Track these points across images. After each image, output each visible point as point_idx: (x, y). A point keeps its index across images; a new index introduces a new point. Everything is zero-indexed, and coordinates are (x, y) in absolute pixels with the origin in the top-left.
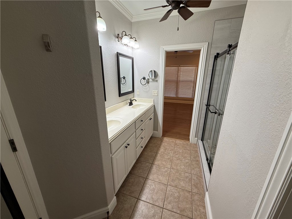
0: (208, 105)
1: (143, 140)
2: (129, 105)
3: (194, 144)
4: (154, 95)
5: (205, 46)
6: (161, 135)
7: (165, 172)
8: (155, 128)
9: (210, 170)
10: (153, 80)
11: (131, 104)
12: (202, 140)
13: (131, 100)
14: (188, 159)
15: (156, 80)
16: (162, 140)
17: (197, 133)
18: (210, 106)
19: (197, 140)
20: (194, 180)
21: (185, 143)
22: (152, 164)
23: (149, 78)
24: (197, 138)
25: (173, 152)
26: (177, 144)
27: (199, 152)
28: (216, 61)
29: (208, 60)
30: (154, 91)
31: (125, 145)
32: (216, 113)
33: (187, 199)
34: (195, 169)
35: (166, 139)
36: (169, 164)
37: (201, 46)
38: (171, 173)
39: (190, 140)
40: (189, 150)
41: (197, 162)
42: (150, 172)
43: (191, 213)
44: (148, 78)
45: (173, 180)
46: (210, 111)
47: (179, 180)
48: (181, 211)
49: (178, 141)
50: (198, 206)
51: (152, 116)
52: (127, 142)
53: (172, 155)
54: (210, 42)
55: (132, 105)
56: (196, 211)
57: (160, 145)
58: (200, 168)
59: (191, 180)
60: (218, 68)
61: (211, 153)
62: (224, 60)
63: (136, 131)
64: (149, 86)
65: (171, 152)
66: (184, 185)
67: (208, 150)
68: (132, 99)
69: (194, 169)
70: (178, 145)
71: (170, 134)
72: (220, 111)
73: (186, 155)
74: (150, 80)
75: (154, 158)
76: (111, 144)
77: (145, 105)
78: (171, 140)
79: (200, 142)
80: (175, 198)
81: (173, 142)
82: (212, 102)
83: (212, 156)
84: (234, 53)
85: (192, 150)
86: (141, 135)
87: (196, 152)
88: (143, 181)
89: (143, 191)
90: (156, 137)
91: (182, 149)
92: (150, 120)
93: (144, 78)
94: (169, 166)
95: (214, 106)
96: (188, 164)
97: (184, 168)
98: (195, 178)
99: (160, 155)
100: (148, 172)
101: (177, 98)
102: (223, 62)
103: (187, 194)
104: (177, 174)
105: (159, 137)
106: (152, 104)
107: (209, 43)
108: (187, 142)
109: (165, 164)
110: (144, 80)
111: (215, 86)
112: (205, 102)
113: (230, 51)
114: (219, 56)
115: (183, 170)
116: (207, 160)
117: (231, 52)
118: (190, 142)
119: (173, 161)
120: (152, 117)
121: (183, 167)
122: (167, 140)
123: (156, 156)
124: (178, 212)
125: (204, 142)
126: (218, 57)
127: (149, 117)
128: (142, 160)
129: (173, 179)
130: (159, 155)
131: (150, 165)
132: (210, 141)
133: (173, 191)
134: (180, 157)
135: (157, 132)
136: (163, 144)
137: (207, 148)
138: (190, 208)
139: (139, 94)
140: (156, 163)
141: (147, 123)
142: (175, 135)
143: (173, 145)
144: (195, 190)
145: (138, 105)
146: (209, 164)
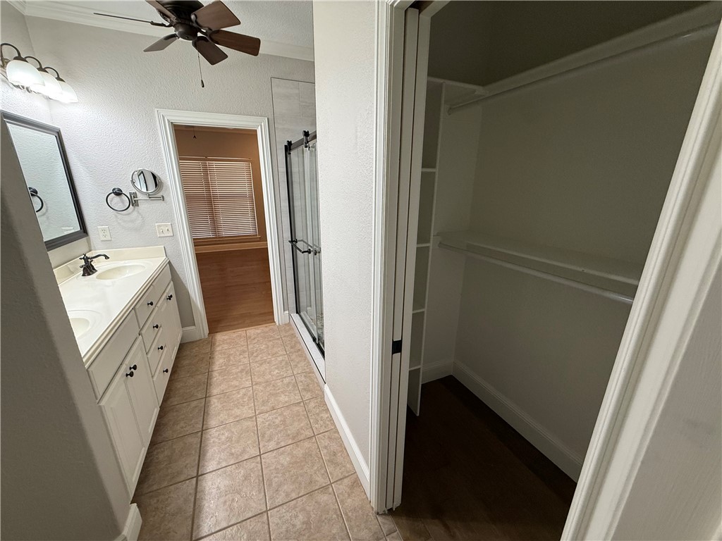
0: (293, 241)
1: (165, 352)
2: (84, 275)
3: (285, 324)
4: (163, 235)
5: (263, 124)
6: (207, 331)
7: (243, 398)
8: (186, 318)
9: (323, 353)
10: (149, 196)
11: (89, 270)
12: (297, 313)
13: (87, 258)
14: (281, 355)
15: (159, 195)
16: (211, 343)
17: (285, 301)
18: (296, 242)
19: (290, 315)
20: (301, 382)
21: (267, 329)
22: (206, 397)
23: (134, 190)
24: (287, 312)
25: (247, 356)
26: (250, 337)
27: (298, 335)
28: (288, 155)
29: (274, 153)
30: (159, 226)
31: (125, 369)
32: (309, 252)
33: (299, 415)
34: (299, 366)
35: (220, 337)
36: (247, 380)
37: (254, 124)
38: (256, 394)
39: (276, 320)
40: (278, 339)
41: (300, 353)
42: (208, 414)
43: (311, 430)
44: (132, 192)
45: (264, 403)
46: (300, 251)
47: (276, 395)
48: (294, 438)
49: (253, 331)
50: (318, 414)
51: (170, 290)
52: (127, 361)
53: (246, 361)
54: (271, 117)
55: (93, 273)
56: (317, 422)
57: (212, 353)
58: (306, 358)
59: (296, 385)
60: (295, 169)
61: (318, 329)
62: (301, 155)
63: (143, 332)
64: (138, 212)
65: (242, 356)
66: (287, 399)
67: (312, 325)
68: (88, 255)
69: (296, 365)
70: (254, 339)
71: (228, 324)
72: (315, 247)
73: (275, 350)
74: (140, 196)
75: (208, 384)
76: (90, 372)
77: (142, 264)
78: (235, 335)
79: (296, 317)
80: (278, 426)
81: (240, 336)
82: (299, 236)
83: (320, 332)
84: (314, 147)
85: (285, 336)
86: (156, 341)
87: (293, 336)
88: (195, 440)
89: (205, 455)
90: (193, 342)
91: (264, 343)
92: (170, 299)
93: (118, 193)
94: (248, 384)
95: (304, 242)
96: (284, 363)
97: (279, 372)
98: (303, 379)
99: (220, 374)
100: (202, 418)
101: (219, 240)
102: (301, 159)
103: (296, 409)
104: (268, 389)
105: (203, 337)
106: (161, 259)
107: (270, 120)
108: (271, 326)
109: (237, 384)
110: (117, 199)
111: (297, 204)
112: (287, 235)
113: (308, 142)
114: (292, 147)
115: (278, 376)
116: (314, 340)
117: (311, 144)
118: (277, 324)
119: (252, 372)
120: (172, 293)
121: (277, 371)
122: (223, 337)
123: (211, 379)
124: (290, 442)
125: (302, 314)
126: (290, 150)
127: (165, 294)
128: (176, 403)
129: (263, 401)
130: (217, 374)
131: (201, 403)
132: (312, 310)
133: (270, 418)
134: (265, 358)
135: (193, 327)
136: (218, 349)
137: (310, 322)
138: (307, 425)
139: (108, 238)
140: (215, 391)
141: (162, 310)
142: (240, 322)
143: (242, 343)
144: (308, 396)
145: (115, 268)
146: (318, 346)
